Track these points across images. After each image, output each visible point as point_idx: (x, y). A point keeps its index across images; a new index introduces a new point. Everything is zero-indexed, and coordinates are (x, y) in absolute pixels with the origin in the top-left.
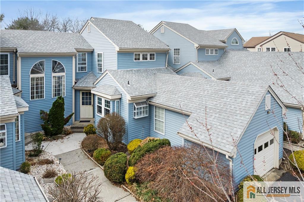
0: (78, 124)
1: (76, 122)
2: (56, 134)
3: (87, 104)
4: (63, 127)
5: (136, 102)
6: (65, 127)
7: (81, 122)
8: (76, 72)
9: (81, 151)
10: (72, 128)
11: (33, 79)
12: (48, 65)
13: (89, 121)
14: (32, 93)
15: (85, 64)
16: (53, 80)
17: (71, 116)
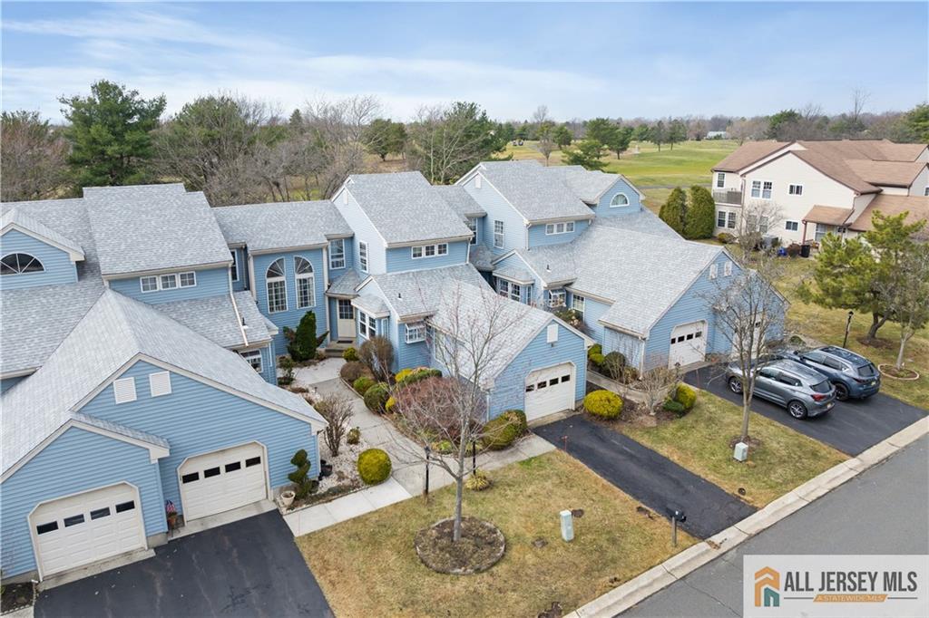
0: (335, 345)
1: (333, 342)
2: (307, 359)
3: (347, 318)
4: (315, 350)
5: (407, 322)
6: (318, 349)
7: (339, 342)
8: (329, 270)
9: (339, 381)
10: (327, 351)
11: (270, 285)
12: (289, 265)
13: (351, 342)
14: (271, 304)
15: (342, 256)
16: (297, 284)
17: (325, 335)
